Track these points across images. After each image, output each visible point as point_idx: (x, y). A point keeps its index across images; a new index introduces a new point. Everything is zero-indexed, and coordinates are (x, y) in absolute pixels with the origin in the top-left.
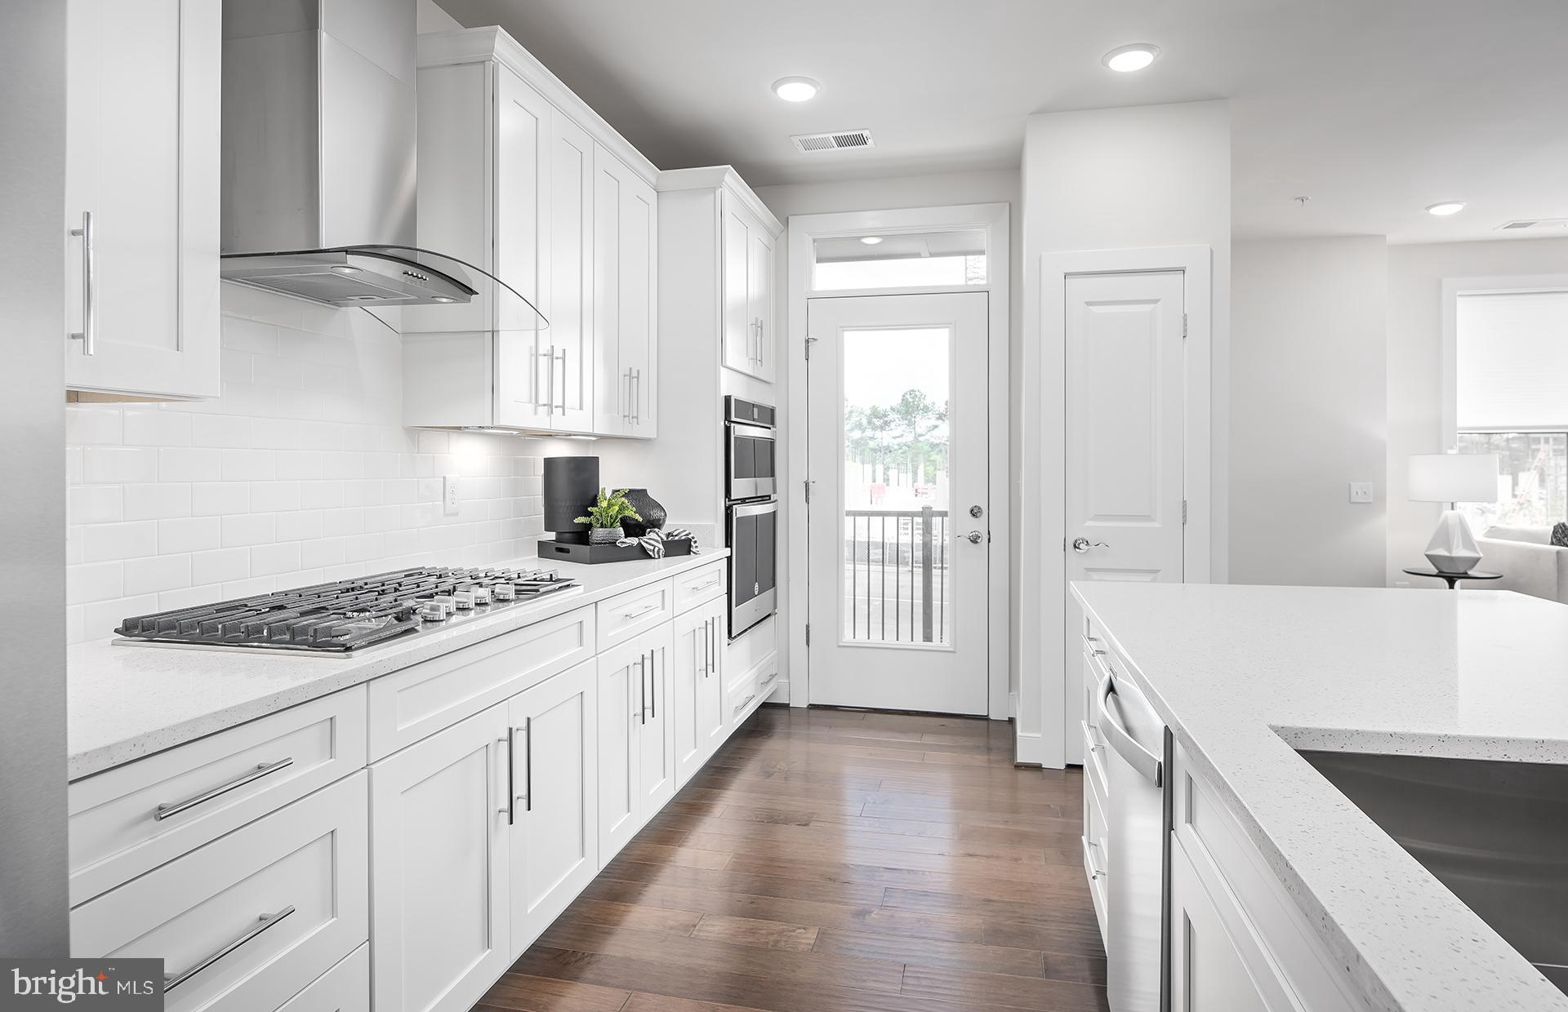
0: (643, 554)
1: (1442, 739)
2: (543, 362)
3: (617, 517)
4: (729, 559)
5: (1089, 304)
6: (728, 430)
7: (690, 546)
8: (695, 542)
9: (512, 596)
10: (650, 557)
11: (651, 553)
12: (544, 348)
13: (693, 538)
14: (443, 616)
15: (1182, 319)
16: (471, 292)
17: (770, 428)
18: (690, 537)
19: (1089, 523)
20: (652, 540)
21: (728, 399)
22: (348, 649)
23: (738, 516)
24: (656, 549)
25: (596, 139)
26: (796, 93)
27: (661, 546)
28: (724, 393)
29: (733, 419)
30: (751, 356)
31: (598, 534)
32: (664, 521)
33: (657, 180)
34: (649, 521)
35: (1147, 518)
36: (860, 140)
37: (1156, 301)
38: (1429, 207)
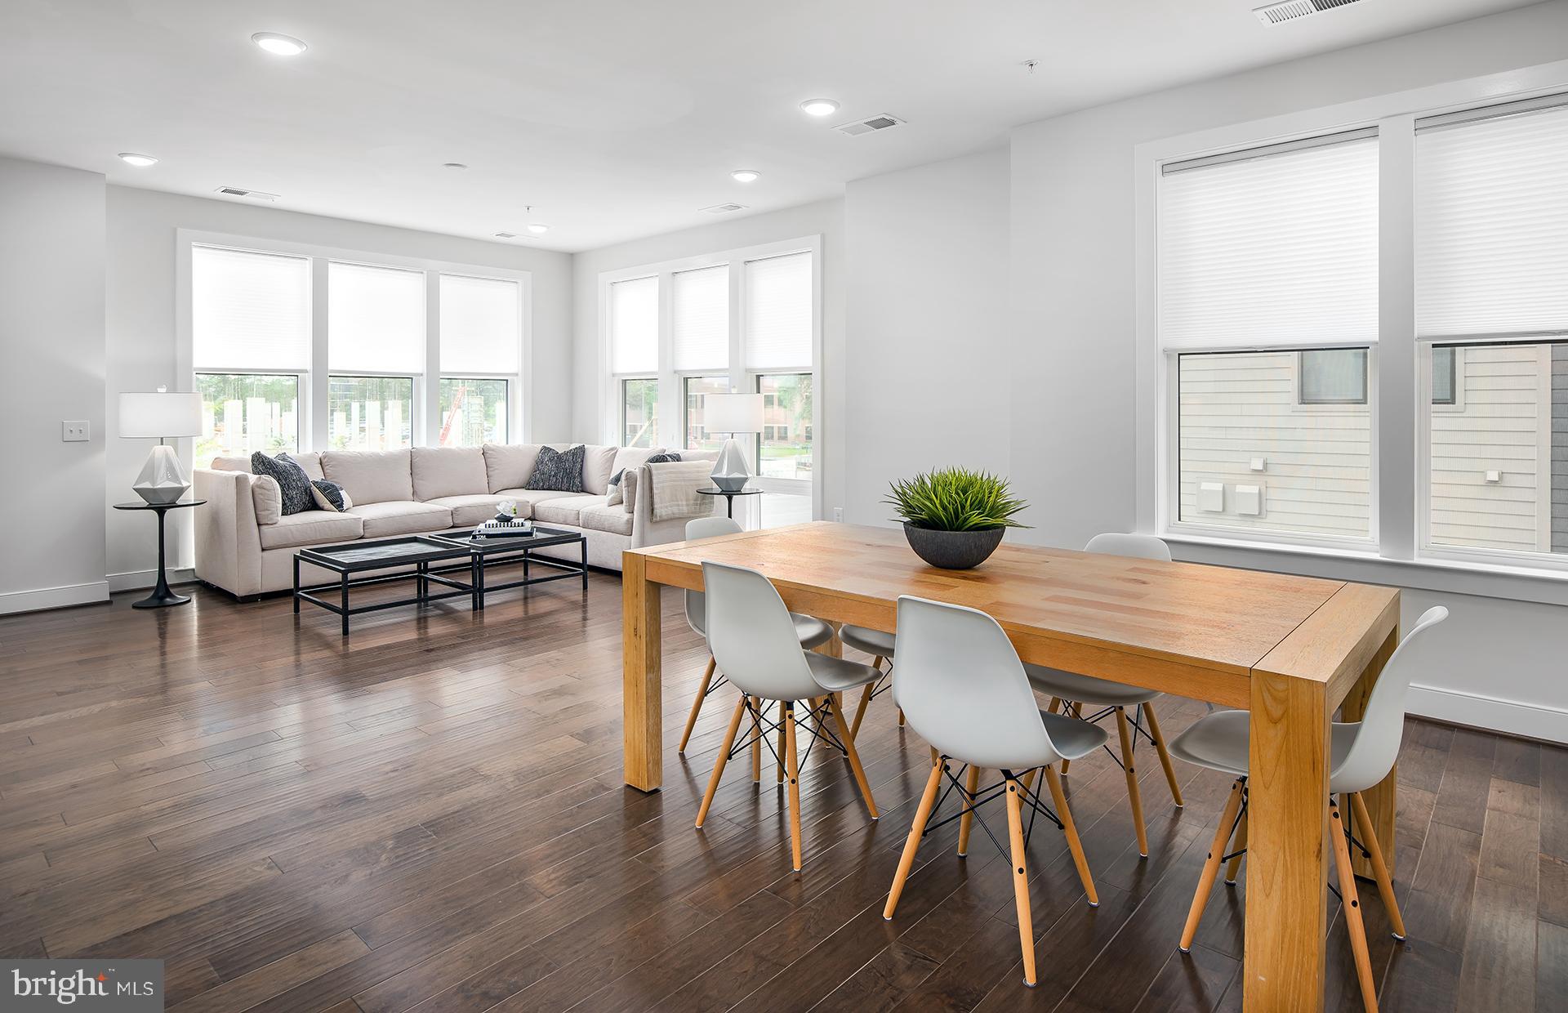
38: (122, 155)
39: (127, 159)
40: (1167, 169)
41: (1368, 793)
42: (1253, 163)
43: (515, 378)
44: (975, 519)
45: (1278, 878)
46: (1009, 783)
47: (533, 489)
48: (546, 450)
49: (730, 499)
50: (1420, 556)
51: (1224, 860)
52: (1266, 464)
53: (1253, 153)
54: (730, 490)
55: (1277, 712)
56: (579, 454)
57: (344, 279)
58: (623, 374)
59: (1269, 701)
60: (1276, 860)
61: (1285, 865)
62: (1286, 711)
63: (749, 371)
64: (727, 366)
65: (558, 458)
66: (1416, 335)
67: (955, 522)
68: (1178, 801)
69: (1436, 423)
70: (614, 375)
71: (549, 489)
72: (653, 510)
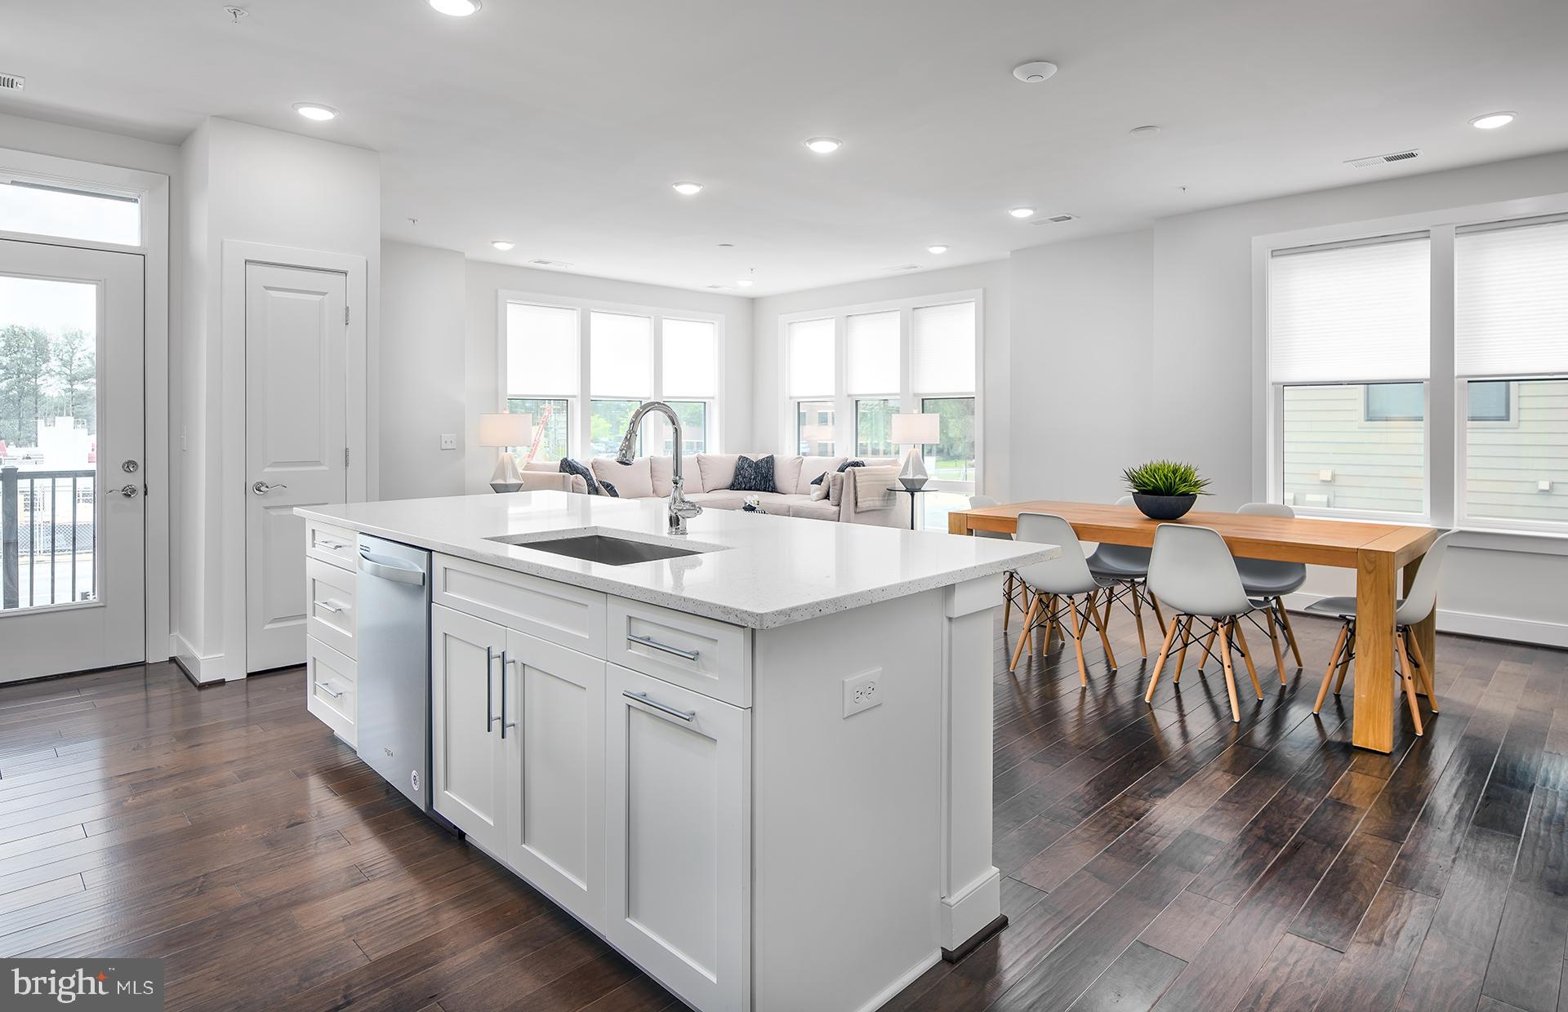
5: (269, 288)
15: (343, 310)
19: (266, 470)
35: (318, 463)
36: (8, 84)
37: (324, 294)
38: (493, 242)
39: (496, 245)
40: (1274, 253)
41: (1420, 624)
42: (1339, 251)
43: (712, 401)
44: (1183, 489)
45: (1372, 646)
46: (1220, 624)
47: (737, 490)
48: (743, 459)
49: (913, 495)
50: (1459, 525)
51: (1337, 667)
52: (1334, 476)
53: (1341, 245)
54: (913, 488)
55: (1370, 567)
56: (770, 462)
57: (603, 325)
58: (797, 398)
59: (1367, 563)
60: (1370, 639)
61: (1375, 640)
62: (1375, 568)
63: (915, 395)
64: (899, 391)
65: (757, 466)
66: (1456, 375)
67: (1169, 491)
68: (1300, 664)
69: (1471, 438)
70: (791, 398)
71: (750, 489)
72: (856, 503)
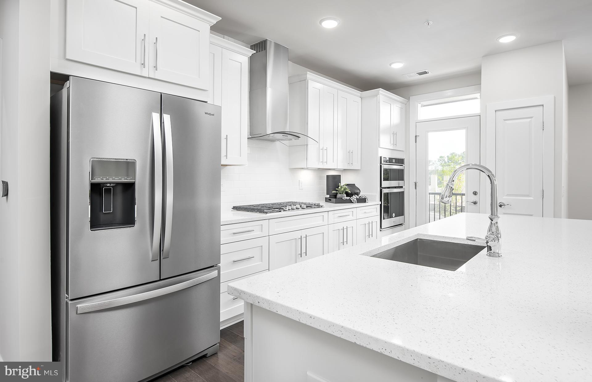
0: (351, 202)
1: (454, 238)
2: (321, 151)
3: (344, 191)
4: (381, 205)
5: (505, 120)
6: (381, 166)
7: (366, 200)
8: (367, 199)
9: (305, 207)
10: (353, 203)
11: (353, 202)
12: (321, 148)
13: (367, 198)
14: (287, 209)
15: (542, 123)
16: (299, 137)
17: (402, 165)
18: (366, 198)
19: (505, 197)
20: (354, 198)
21: (381, 157)
22: (267, 213)
23: (384, 192)
24: (354, 200)
25: (338, 89)
26: (397, 66)
27: (356, 200)
28: (380, 156)
29: (383, 163)
30: (392, 143)
31: (339, 196)
32: (360, 193)
33: (361, 95)
34: (355, 193)
35: (528, 196)
36: (426, 73)
37: (532, 117)
